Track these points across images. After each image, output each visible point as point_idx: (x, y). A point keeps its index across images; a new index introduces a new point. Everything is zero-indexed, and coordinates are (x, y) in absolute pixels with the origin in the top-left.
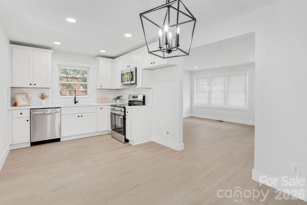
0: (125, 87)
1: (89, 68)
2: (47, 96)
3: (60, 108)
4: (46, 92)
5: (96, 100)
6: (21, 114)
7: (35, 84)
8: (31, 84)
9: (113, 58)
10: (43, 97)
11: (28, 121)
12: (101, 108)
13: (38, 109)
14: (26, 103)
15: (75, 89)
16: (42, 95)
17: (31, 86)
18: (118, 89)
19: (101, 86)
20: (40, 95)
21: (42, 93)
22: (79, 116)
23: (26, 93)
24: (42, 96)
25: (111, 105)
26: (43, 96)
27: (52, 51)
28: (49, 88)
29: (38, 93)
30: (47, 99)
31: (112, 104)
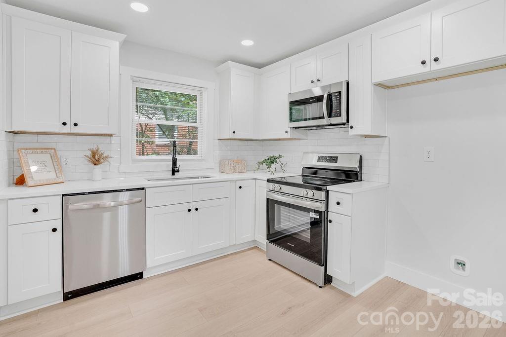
0: (298, 134)
1: (201, 89)
2: (107, 157)
3: (143, 189)
4: (103, 146)
5: (218, 164)
6: (35, 210)
7: (76, 125)
8: (64, 124)
9: (259, 66)
10: (96, 159)
11: (54, 230)
12: (240, 187)
13: (83, 194)
14: (51, 176)
15: (174, 140)
16: (94, 154)
17: (66, 129)
18: (279, 139)
19: (234, 132)
20: (89, 154)
21: (95, 148)
22: (189, 210)
23: (51, 149)
24: (94, 156)
25: (268, 181)
26: (97, 157)
27: (123, 36)
28: (111, 135)
29: (85, 147)
30: (106, 163)
31: (271, 177)
